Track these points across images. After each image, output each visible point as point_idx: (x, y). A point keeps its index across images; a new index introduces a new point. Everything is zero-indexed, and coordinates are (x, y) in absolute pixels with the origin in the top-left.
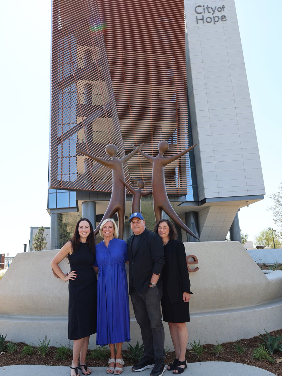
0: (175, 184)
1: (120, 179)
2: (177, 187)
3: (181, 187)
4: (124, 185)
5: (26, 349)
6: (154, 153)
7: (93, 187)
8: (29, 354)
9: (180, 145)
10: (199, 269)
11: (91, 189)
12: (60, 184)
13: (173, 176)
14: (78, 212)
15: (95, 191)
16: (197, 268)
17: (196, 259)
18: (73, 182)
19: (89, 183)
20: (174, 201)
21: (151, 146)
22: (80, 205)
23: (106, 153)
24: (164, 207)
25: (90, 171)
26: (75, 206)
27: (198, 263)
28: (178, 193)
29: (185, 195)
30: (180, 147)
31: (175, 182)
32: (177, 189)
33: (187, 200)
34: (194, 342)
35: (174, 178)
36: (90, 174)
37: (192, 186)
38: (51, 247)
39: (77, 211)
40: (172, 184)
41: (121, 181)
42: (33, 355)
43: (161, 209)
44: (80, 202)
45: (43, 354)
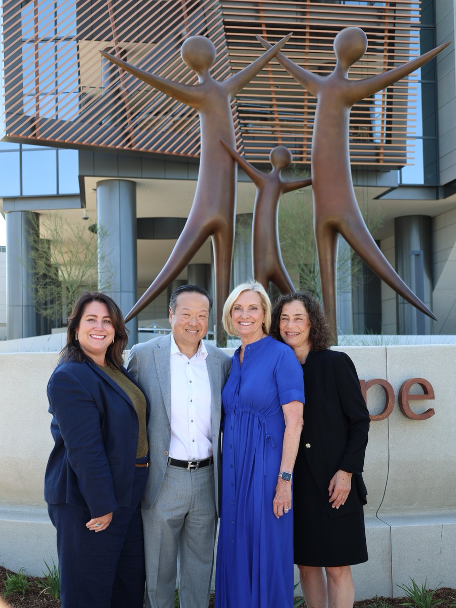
0: (371, 135)
1: (221, 142)
2: (377, 141)
3: (388, 142)
4: (234, 159)
5: (15, 583)
6: (311, 34)
7: (129, 140)
8: (21, 594)
9: (395, 11)
10: (434, 414)
11: (124, 145)
12: (34, 128)
13: (368, 109)
14: (84, 210)
15: (134, 151)
16: (430, 410)
17: (428, 388)
18: (71, 123)
19: (117, 126)
20: (365, 184)
21: (304, 13)
22: (91, 191)
23: (181, 61)
24: (344, 227)
25: (118, 91)
26: (77, 191)
27: (433, 398)
28: (378, 161)
29: (400, 168)
30: (395, 18)
31: (371, 129)
32: (377, 148)
33: (405, 182)
34: (414, 583)
35: (368, 115)
36: (120, 98)
37: (421, 141)
38: (9, 306)
39: (82, 207)
40: (363, 135)
41: (225, 147)
42: (31, 596)
43: (334, 230)
44: (90, 182)
45: (54, 595)
